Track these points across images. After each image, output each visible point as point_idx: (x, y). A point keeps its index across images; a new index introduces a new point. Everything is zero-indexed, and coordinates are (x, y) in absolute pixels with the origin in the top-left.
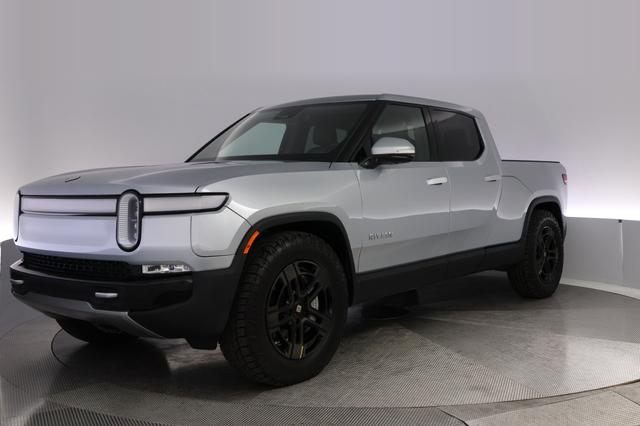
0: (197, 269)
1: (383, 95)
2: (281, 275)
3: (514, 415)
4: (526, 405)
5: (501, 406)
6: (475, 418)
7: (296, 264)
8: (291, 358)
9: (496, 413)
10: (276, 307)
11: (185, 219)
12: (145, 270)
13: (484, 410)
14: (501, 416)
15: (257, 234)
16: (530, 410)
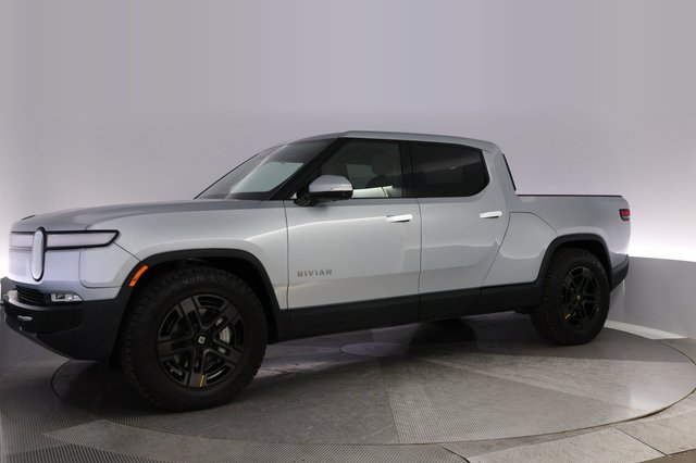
0: (85, 299)
1: (347, 132)
2: (177, 308)
3: (515, 452)
4: (527, 442)
5: (502, 443)
6: (476, 454)
7: (196, 298)
8: (187, 386)
9: (497, 449)
10: (169, 337)
11: (75, 253)
12: (54, 299)
13: (486, 447)
14: (503, 453)
15: (145, 268)
16: (531, 447)
